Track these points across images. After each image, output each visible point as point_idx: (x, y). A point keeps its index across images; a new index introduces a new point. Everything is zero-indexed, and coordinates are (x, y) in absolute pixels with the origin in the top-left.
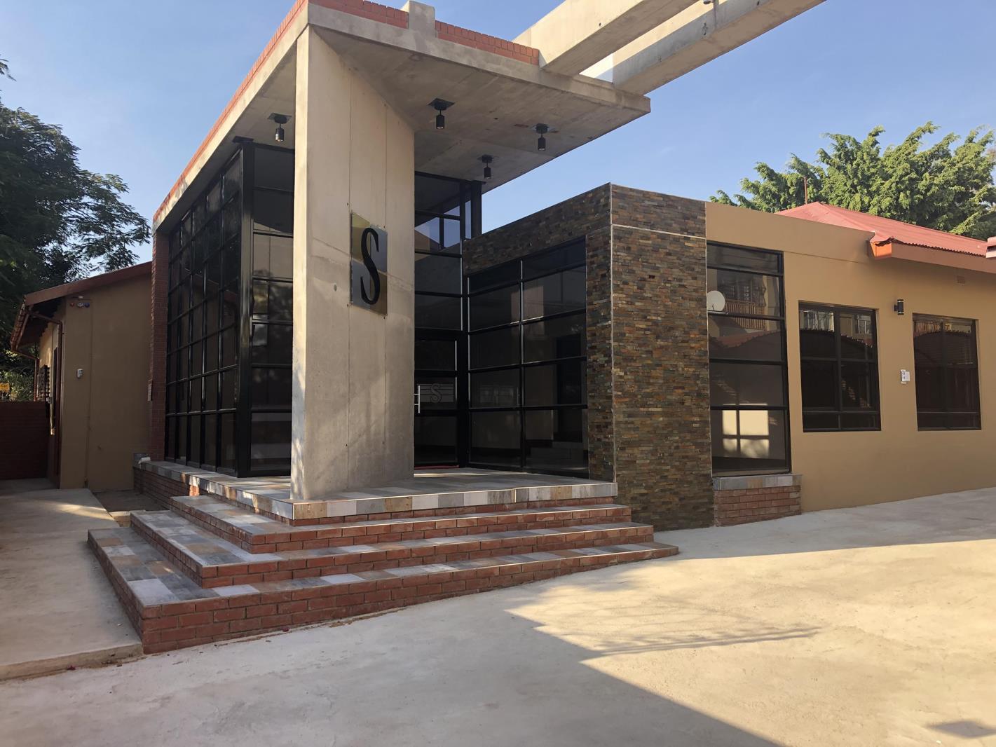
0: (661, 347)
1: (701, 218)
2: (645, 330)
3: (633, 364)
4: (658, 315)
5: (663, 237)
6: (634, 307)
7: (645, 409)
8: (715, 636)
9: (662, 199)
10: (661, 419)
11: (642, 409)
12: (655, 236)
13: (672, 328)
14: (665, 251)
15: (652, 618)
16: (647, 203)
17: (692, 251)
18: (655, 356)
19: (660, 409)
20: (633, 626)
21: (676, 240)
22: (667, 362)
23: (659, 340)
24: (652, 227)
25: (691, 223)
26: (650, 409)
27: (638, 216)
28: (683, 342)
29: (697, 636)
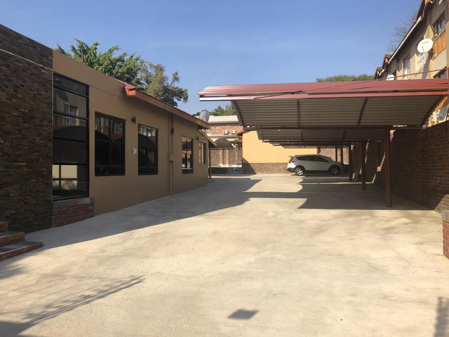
0: (27, 128)
1: (51, 58)
2: (18, 116)
3: (10, 136)
4: (25, 109)
5: (29, 64)
6: (11, 102)
7: (17, 164)
8: (94, 293)
9: (29, 41)
10: (26, 170)
11: (14, 164)
12: (24, 62)
13: (33, 118)
14: (30, 72)
15: (49, 290)
16: (20, 41)
17: (46, 75)
18: (23, 132)
19: (25, 164)
20: (40, 298)
21: (37, 67)
22: (30, 137)
23: (26, 124)
24: (23, 56)
25: (45, 60)
26: (19, 164)
27: (15, 48)
28: (40, 126)
29: (85, 295)
